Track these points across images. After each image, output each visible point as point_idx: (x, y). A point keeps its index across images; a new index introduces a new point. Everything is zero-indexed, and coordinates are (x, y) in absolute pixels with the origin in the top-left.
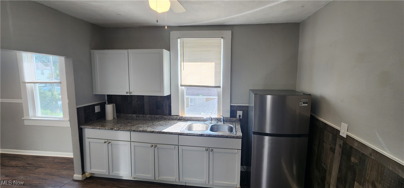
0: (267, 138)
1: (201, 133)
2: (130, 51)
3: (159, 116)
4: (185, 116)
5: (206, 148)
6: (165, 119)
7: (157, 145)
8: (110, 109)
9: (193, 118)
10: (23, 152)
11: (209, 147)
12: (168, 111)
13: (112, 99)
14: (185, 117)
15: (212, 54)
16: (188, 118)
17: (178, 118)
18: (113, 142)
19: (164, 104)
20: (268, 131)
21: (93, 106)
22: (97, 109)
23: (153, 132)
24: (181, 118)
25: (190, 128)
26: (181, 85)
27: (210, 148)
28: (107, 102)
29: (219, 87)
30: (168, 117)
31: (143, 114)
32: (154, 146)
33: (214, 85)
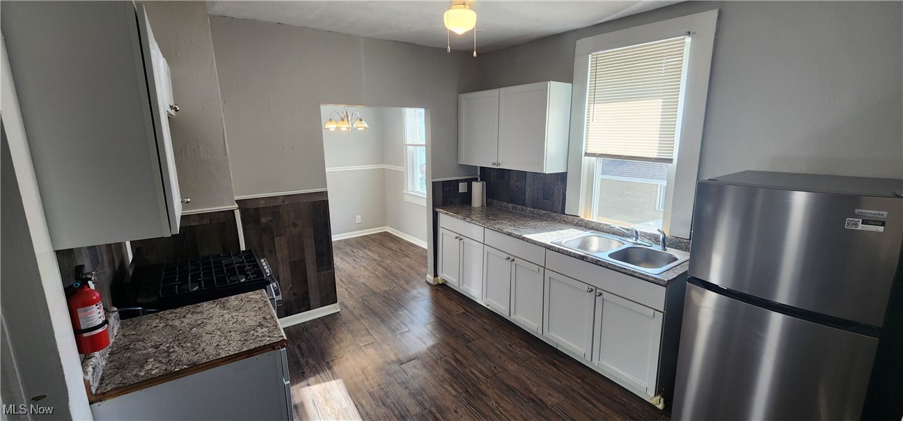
0: (711, 297)
1: (583, 254)
2: (502, 90)
3: (544, 212)
4: (591, 220)
5: (590, 287)
6: (554, 220)
7: (516, 259)
8: (477, 188)
9: (602, 226)
10: (400, 234)
11: (596, 288)
12: (561, 204)
13: (485, 174)
14: (588, 221)
15: (659, 80)
16: (593, 225)
17: (576, 221)
18: (465, 240)
19: (555, 190)
20: (715, 278)
21: (457, 182)
22: (462, 188)
23: (510, 234)
24: (580, 222)
25: (584, 244)
26: (587, 154)
27: (599, 289)
28: (479, 178)
29: (670, 161)
30: (560, 216)
31: (524, 205)
32: (511, 259)
33: (655, 155)
